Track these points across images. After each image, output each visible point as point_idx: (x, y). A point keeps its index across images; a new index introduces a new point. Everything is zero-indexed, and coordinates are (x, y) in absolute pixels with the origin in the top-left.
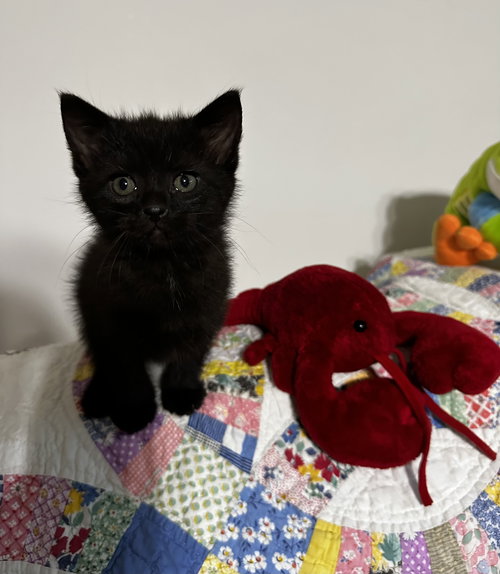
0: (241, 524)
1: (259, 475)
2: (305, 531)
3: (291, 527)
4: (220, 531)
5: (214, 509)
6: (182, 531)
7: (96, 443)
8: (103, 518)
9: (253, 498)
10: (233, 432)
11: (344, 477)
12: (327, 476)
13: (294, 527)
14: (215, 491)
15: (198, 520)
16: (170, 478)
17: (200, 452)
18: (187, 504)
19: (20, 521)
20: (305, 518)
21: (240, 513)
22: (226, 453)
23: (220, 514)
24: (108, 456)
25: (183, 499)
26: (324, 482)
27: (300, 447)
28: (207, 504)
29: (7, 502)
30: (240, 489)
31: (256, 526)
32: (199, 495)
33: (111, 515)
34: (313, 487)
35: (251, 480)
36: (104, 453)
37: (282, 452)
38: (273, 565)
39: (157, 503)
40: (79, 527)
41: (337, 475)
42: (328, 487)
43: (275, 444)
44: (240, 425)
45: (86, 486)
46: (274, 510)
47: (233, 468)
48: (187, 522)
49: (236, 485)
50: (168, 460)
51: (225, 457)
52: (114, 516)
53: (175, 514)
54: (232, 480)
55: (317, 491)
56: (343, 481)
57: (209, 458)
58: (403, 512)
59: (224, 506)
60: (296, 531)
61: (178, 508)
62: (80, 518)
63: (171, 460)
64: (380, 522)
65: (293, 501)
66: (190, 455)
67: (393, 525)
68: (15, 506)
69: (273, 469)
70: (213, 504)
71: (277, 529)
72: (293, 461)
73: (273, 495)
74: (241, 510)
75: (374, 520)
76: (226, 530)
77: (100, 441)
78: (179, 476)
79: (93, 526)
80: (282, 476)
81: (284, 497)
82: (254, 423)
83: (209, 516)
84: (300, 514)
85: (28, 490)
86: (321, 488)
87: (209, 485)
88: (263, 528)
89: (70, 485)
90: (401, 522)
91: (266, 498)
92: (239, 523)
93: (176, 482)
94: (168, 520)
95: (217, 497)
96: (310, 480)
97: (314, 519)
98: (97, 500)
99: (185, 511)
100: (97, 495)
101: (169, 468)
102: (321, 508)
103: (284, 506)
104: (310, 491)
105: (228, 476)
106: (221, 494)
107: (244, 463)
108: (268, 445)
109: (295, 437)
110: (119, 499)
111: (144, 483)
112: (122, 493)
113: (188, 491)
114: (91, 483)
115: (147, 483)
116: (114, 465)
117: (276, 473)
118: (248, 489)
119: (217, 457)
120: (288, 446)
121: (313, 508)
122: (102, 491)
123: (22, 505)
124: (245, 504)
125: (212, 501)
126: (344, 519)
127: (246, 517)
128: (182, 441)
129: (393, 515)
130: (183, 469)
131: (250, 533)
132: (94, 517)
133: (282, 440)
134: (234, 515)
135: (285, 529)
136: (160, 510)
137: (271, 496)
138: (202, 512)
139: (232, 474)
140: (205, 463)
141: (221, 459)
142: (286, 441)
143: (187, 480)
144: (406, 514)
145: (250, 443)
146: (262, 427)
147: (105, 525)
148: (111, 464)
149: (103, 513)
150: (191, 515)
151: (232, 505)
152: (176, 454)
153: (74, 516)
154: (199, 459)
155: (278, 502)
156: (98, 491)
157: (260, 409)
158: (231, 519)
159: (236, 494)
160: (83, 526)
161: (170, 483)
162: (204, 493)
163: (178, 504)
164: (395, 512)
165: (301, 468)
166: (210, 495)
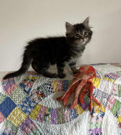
4: (20, 103)
5: (20, 99)
10: (27, 87)
20: (36, 103)
25: (15, 96)
26: (41, 98)
31: (26, 103)
35: (28, 96)
37: (35, 91)
38: (27, 110)
39: (10, 97)
47: (25, 93)
48: (14, 101)
49: (25, 96)
56: (45, 98)
61: (13, 98)
74: (25, 100)
81: (33, 99)
87: (20, 95)
91: (30, 99)
94: (11, 100)
104: (38, 99)
110: (4, 95)
117: (33, 95)
119: (23, 91)
122: (1, 93)
130: (16, 92)
135: (31, 104)
138: (17, 99)
140: (20, 91)
145: (30, 89)
152: (16, 89)
157: (33, 84)
158: (22, 101)
161: (13, 94)
165: (38, 95)
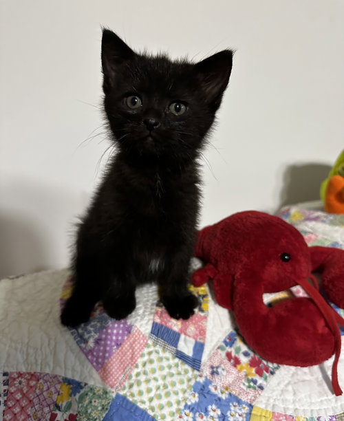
0: (194, 410)
1: (206, 372)
2: (244, 415)
3: (233, 413)
4: (178, 415)
5: (173, 399)
6: (149, 416)
7: (80, 347)
8: (87, 406)
9: (202, 389)
10: (185, 340)
11: (272, 373)
12: (259, 373)
13: (236, 412)
14: (174, 384)
15: (162, 407)
16: (138, 375)
17: (161, 354)
18: (152, 394)
19: (22, 408)
20: (244, 406)
21: (193, 402)
22: (180, 356)
23: (178, 403)
24: (90, 357)
25: (149, 391)
26: (257, 377)
27: (238, 350)
28: (168, 394)
29: (12, 393)
30: (192, 383)
31: (206, 411)
32: (161, 388)
33: (93, 404)
34: (249, 381)
35: (201, 376)
36: (86, 355)
37: (224, 354)
39: (128, 394)
40: (68, 413)
41: (267, 372)
42: (260, 381)
43: (218, 348)
44: (191, 334)
45: (73, 381)
46: (220, 399)
47: (187, 367)
48: (153, 409)
49: (189, 380)
50: (136, 361)
51: (180, 358)
52: (96, 404)
53: (143, 402)
54: (186, 376)
55: (252, 384)
56: (272, 376)
57: (168, 359)
58: (319, 400)
59: (181, 396)
60: (237, 416)
61: (145, 397)
62: (69, 406)
63: (139, 360)
64: (302, 408)
65: (234, 392)
66: (154, 356)
67: (312, 411)
68: (19, 396)
69: (217, 368)
70: (172, 395)
71: (222, 414)
72: (232, 361)
73: (218, 387)
74: (194, 399)
75: (298, 407)
76: (183, 415)
77: (83, 345)
78: (145, 373)
79: (79, 412)
80: (224, 373)
81: (227, 389)
82: (202, 332)
83: (170, 404)
84: (239, 402)
85: (28, 384)
86: (255, 382)
87: (169, 380)
88: (212, 413)
89: (61, 380)
90: (318, 408)
91: (213, 390)
92: (193, 409)
93: (142, 378)
94: (137, 408)
95: (175, 389)
96: (246, 375)
97: (251, 406)
98: (82, 391)
99: (151, 400)
100: (82, 388)
101: (137, 366)
102: (255, 397)
103: (227, 396)
104: (247, 384)
105: (183, 373)
106: (178, 387)
107: (195, 363)
108: (213, 349)
109: (233, 343)
110: (98, 391)
111: (118, 378)
112: (101, 386)
113: (153, 385)
114: (77, 379)
115: (120, 378)
116: (95, 364)
117: (220, 370)
118: (199, 383)
119: (173, 358)
120: (228, 349)
121: (249, 398)
122: (86, 384)
123: (24, 395)
124: (197, 395)
125: (171, 392)
126: (274, 405)
127: (198, 404)
128: (147, 345)
129: (311, 403)
130: (148, 367)
131: (202, 417)
132: (80, 405)
133: (224, 345)
134: (189, 403)
135: (228, 414)
136: (131, 399)
137: (217, 388)
138: (164, 401)
139: (186, 372)
140: (165, 363)
141: (177, 360)
142: (227, 345)
143: (151, 376)
144: (322, 401)
145: (199, 348)
146: (208, 335)
147: (89, 411)
148: (92, 363)
149: (87, 402)
150: (155, 403)
151: (187, 395)
152: (142, 356)
153: (64, 404)
154: (160, 359)
155: (222, 393)
156: (83, 385)
157: (206, 321)
158: (186, 406)
159: (189, 387)
160: (71, 412)
161: (139, 378)
162: (165, 387)
163: (145, 394)
164: (313, 401)
165: (239, 367)
166: (170, 388)
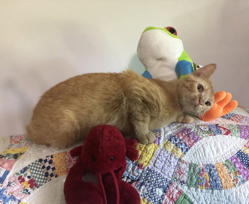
12: (31, 187)
20: (16, 201)
35: (2, 186)
37: (17, 177)
41: (36, 186)
42: (30, 190)
46: (6, 197)
55: (25, 191)
56: (37, 188)
65: (14, 195)
72: (20, 180)
73: (8, 192)
81: (12, 193)
86: (27, 191)
91: (4, 193)
96: (24, 187)
97: (20, 201)
102: (24, 197)
103: (10, 196)
109: (25, 171)
117: (12, 185)
120: (21, 174)
121: (21, 198)
133: (20, 172)
